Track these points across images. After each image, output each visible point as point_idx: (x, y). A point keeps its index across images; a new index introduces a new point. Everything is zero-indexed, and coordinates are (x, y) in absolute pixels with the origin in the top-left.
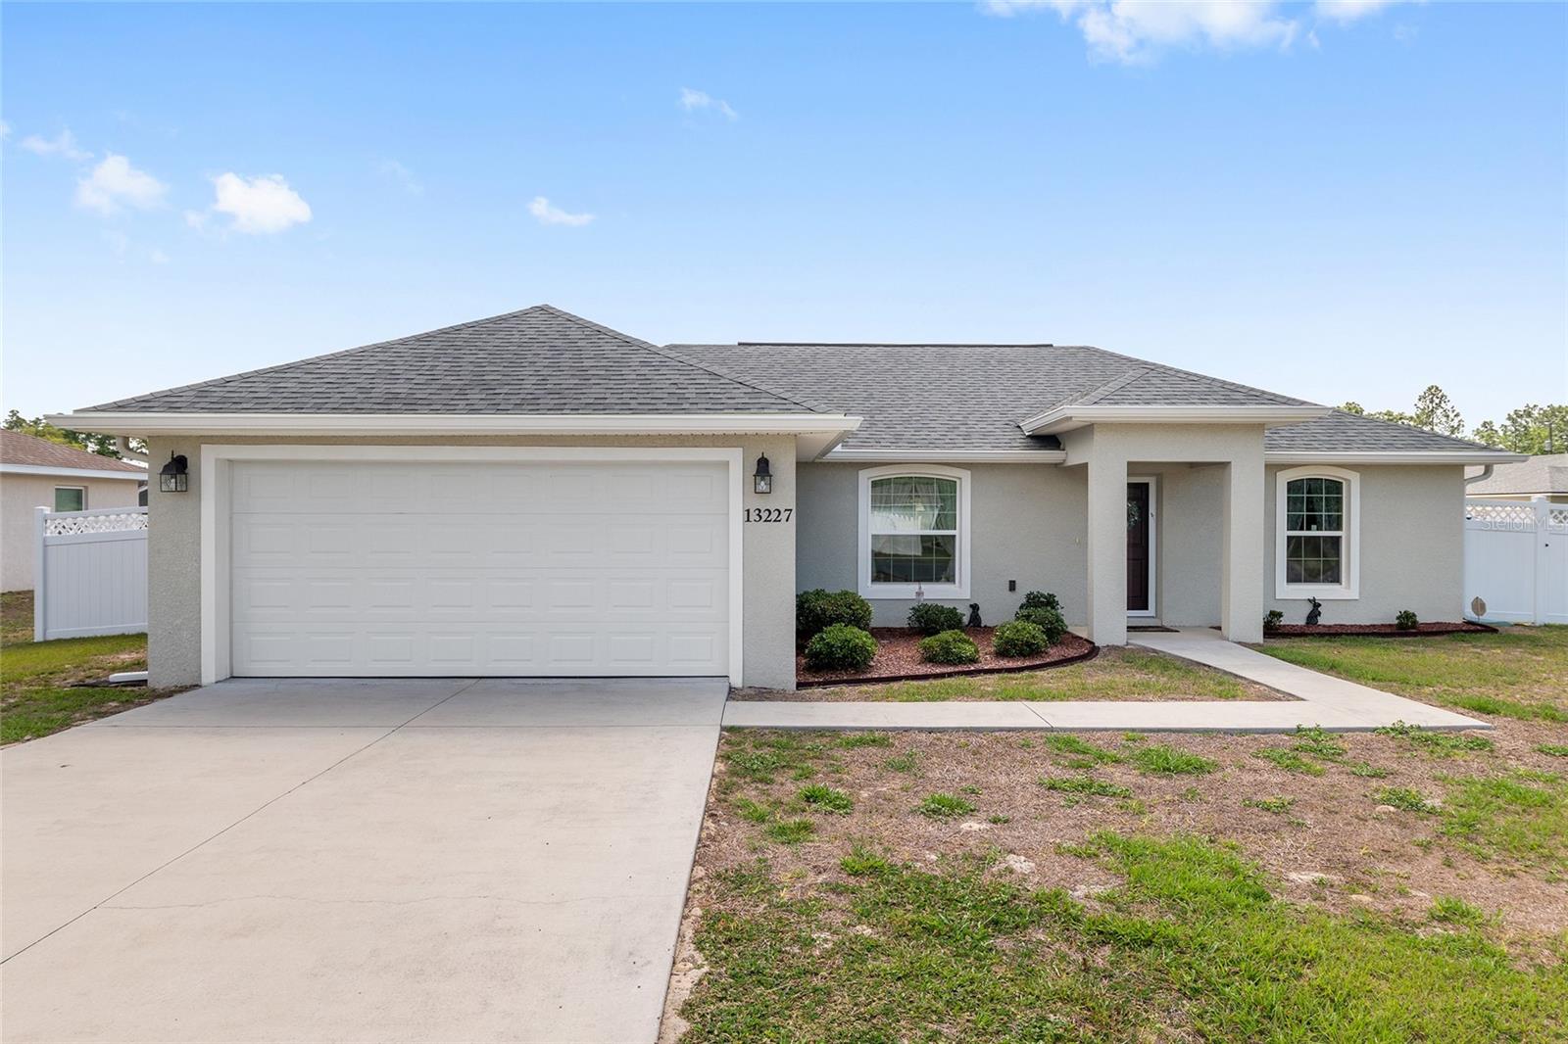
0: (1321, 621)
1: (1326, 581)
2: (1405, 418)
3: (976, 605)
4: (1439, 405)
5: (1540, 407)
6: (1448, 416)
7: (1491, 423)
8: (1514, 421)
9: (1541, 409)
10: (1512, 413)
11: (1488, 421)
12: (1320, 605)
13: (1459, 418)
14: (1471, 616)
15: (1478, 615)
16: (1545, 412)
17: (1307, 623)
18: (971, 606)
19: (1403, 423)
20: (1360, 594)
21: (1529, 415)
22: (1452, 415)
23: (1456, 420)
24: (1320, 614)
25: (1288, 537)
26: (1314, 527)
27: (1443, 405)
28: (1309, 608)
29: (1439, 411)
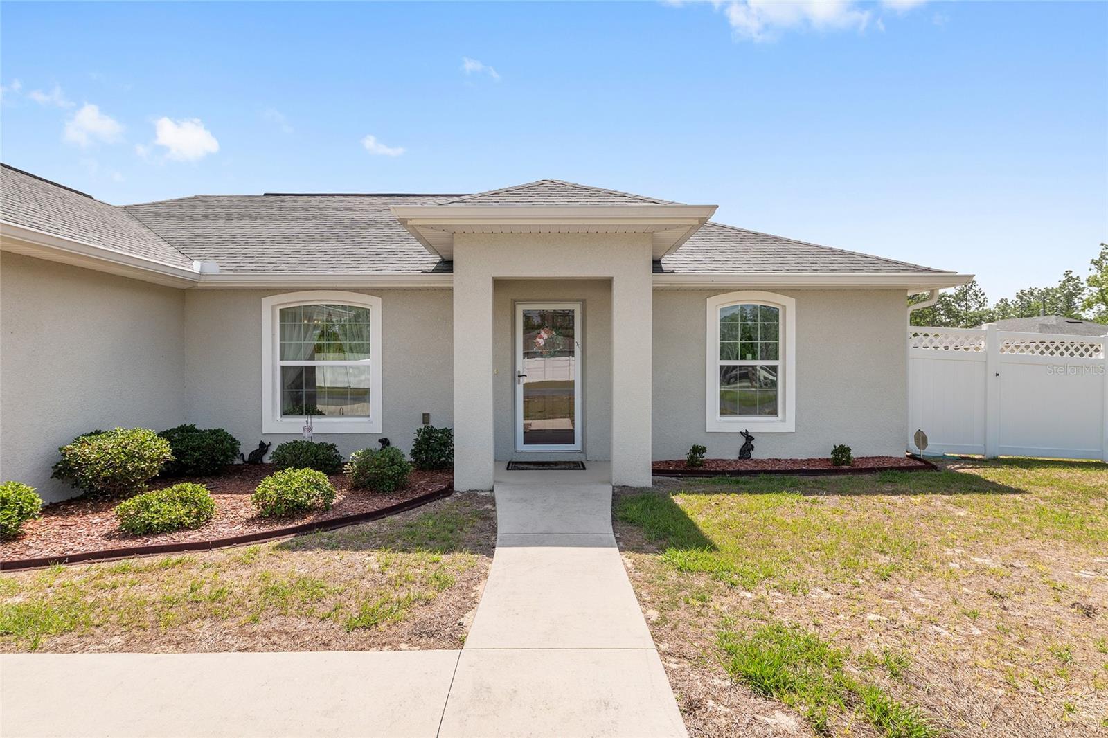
0: (755, 455)
1: (762, 413)
2: (947, 296)
3: (386, 439)
4: (970, 288)
5: (1039, 288)
6: (977, 295)
7: (1006, 299)
8: (1021, 298)
9: (1040, 290)
10: (1019, 292)
11: (1004, 298)
12: (752, 438)
13: (984, 296)
14: (915, 449)
15: (919, 448)
16: (1042, 292)
17: (740, 458)
18: (380, 441)
19: (945, 299)
20: (797, 425)
21: (1032, 294)
22: (979, 295)
23: (982, 297)
24: (752, 447)
25: (721, 367)
26: (749, 356)
27: (973, 287)
28: (742, 441)
29: (971, 292)
